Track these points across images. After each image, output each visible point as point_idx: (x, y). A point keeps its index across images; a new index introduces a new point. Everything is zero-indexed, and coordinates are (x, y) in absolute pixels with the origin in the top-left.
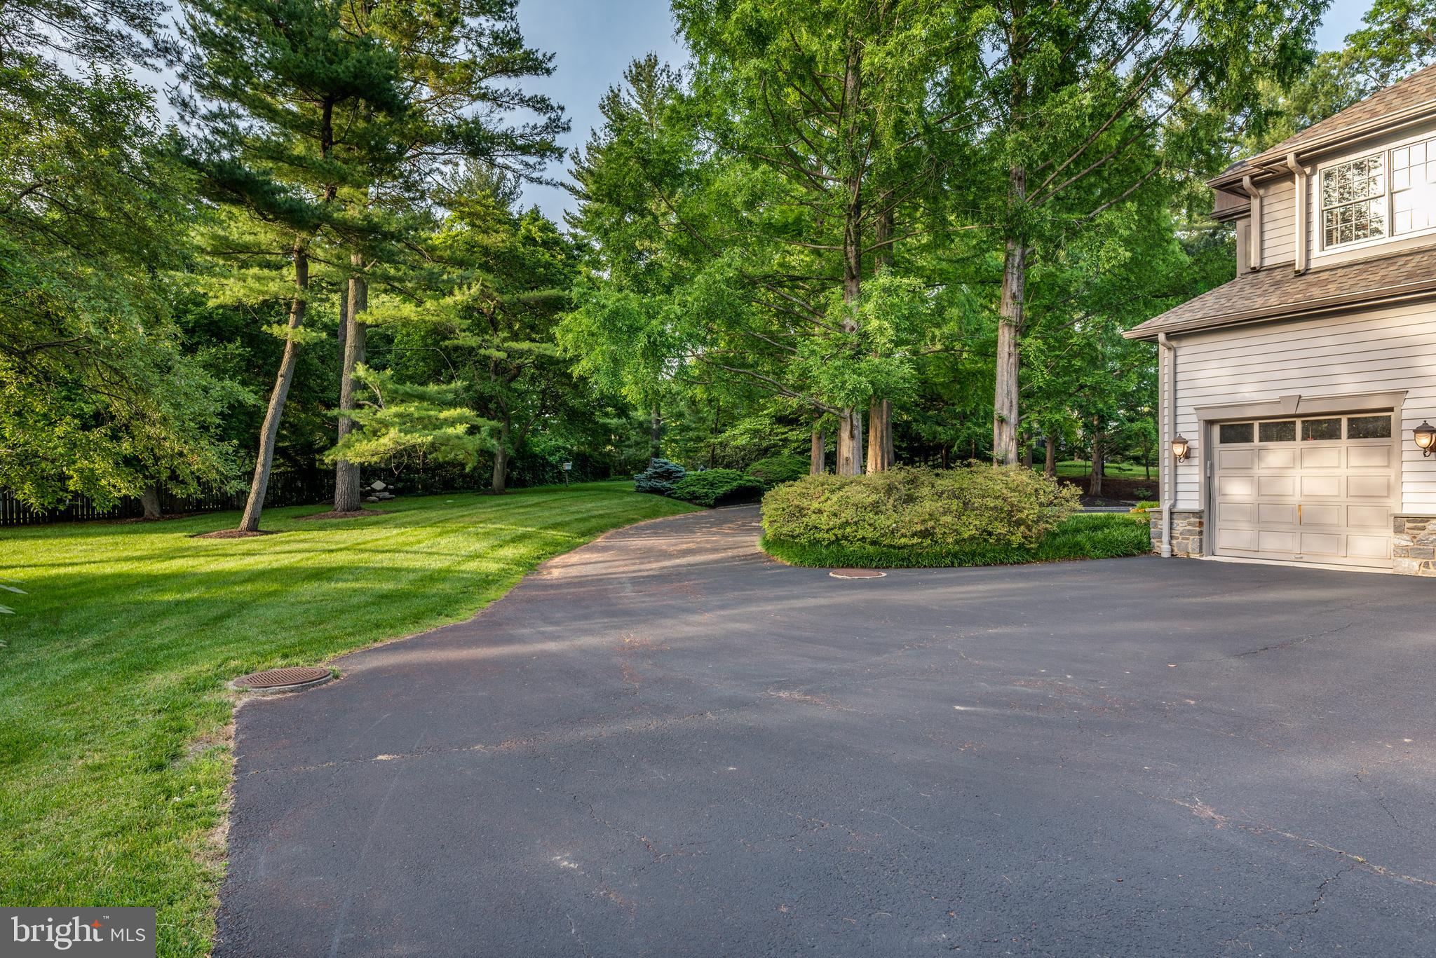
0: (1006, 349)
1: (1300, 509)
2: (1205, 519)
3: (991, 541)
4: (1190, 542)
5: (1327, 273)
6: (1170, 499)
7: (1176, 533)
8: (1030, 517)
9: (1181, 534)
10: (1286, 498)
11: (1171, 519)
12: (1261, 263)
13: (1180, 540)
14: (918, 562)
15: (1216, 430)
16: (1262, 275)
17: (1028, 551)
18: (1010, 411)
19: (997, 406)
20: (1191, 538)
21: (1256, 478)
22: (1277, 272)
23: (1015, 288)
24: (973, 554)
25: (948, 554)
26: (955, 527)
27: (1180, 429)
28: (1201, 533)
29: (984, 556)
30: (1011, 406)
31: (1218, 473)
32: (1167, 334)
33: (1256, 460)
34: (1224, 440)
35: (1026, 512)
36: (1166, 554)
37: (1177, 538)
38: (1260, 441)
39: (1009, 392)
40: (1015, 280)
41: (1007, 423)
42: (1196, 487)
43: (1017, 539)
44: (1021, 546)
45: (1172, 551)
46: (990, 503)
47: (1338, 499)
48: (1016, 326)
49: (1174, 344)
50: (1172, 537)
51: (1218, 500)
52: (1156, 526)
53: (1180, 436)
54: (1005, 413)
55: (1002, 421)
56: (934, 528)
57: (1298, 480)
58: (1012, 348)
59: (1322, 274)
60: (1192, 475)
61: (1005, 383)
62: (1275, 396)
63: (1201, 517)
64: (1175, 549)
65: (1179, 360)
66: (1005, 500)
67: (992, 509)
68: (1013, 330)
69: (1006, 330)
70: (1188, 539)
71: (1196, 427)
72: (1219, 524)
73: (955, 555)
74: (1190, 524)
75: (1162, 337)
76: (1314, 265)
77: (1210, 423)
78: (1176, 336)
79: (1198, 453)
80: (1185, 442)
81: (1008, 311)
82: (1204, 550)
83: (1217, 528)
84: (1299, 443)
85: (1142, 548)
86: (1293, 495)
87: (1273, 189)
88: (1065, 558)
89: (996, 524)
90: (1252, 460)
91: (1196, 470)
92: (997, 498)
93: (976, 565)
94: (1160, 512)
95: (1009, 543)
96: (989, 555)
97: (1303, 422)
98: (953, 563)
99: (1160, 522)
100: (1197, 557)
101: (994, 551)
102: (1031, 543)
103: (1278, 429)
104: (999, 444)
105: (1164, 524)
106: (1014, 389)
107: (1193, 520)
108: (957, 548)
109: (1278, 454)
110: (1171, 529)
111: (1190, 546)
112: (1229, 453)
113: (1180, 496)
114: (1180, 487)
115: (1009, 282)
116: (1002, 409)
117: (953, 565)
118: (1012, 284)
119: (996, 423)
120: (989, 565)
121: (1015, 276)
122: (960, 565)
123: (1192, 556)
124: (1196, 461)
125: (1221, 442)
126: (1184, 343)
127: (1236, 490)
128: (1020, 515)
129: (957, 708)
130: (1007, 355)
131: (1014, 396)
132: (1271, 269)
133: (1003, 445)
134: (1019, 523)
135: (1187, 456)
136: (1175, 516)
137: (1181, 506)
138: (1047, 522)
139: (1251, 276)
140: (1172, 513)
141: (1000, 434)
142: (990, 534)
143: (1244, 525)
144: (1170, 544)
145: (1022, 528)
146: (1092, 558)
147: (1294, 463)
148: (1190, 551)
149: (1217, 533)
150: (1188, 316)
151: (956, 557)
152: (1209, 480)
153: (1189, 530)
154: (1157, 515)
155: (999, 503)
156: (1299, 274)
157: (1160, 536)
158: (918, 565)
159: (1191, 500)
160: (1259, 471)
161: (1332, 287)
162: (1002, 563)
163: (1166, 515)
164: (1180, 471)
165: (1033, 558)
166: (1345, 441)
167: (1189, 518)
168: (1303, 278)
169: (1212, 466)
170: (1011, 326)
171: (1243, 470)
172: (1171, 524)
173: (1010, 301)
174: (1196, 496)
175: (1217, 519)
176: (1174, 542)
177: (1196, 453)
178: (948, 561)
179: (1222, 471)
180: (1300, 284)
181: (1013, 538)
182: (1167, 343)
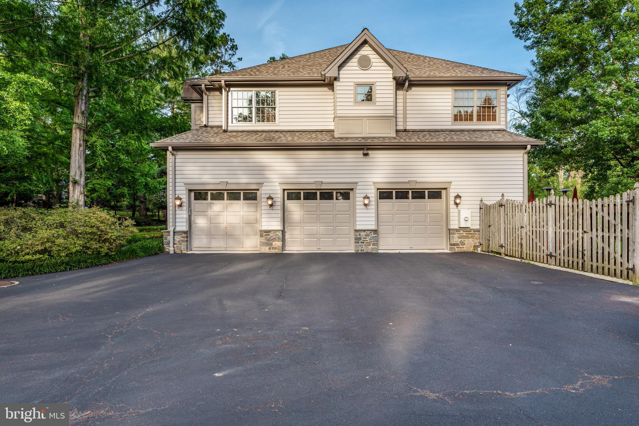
0: (78, 142)
1: (226, 229)
2: (188, 234)
3: (89, 253)
4: (182, 246)
5: (235, 133)
6: (173, 226)
7: (176, 242)
8: (113, 237)
9: (178, 242)
10: (220, 224)
11: (174, 235)
12: (208, 123)
13: (178, 245)
14: (40, 271)
15: (193, 194)
16: (209, 129)
17: (110, 256)
18: (81, 177)
19: (72, 174)
20: (183, 243)
21: (209, 216)
22: (215, 129)
23: (83, 108)
24: (79, 261)
25: (62, 263)
26: (66, 246)
27: (177, 192)
28: (187, 241)
29: (86, 262)
30: (81, 174)
31: (193, 214)
32: (172, 147)
33: (209, 208)
34: (196, 199)
35: (110, 235)
36: (172, 252)
37: (177, 244)
38: (211, 200)
39: (79, 167)
40: (83, 104)
41: (78, 184)
42: (185, 220)
43: (104, 250)
44: (107, 254)
45: (174, 250)
46: (89, 230)
47: (240, 224)
48: (84, 130)
49: (175, 152)
50: (174, 244)
51: (193, 225)
52: (166, 239)
53: (178, 196)
54: (77, 178)
55: (75, 183)
56: (51, 247)
57: (225, 216)
58: (82, 142)
59: (233, 133)
60: (182, 215)
61: (77, 161)
62: (218, 181)
63: (187, 234)
64: (176, 249)
65: (177, 160)
66: (98, 228)
67: (90, 233)
68: (82, 132)
69: (78, 131)
70: (182, 244)
71: (184, 192)
72: (194, 237)
73: (67, 264)
74: (182, 237)
75: (170, 148)
76: (229, 129)
77: (190, 191)
78: (177, 149)
79: (185, 205)
80: (180, 199)
81: (78, 119)
82: (188, 249)
83: (193, 238)
84: (226, 202)
85: (160, 250)
86: (223, 223)
87: (212, 93)
88: (129, 259)
89: (92, 242)
90: (208, 208)
91: (185, 212)
92: (92, 227)
93: (81, 268)
94: (169, 232)
95: (99, 253)
96: (89, 261)
97: (227, 193)
98: (66, 268)
99: (169, 237)
100: (185, 252)
101: (91, 258)
102: (112, 252)
103: (218, 196)
104: (73, 196)
105: (170, 238)
106: (83, 165)
107: (183, 235)
108: (67, 259)
109: (217, 206)
110: (174, 240)
111: (182, 248)
112: (198, 205)
113: (177, 224)
114: (177, 220)
115: (80, 103)
116: (75, 176)
117: (65, 270)
118: (81, 106)
119: (71, 184)
120: (88, 267)
121: (84, 101)
122: (70, 269)
123: (183, 252)
124: (184, 208)
125: (195, 200)
126: (179, 153)
127: (201, 222)
128: (106, 237)
129: (216, 375)
130: (78, 146)
131: (83, 169)
132: (212, 127)
133: (76, 197)
134: (105, 241)
135: (180, 206)
136: (175, 234)
137: (178, 229)
138: (120, 239)
139: (204, 128)
140: (174, 232)
141: (74, 190)
142: (88, 248)
143: (204, 237)
144: (174, 247)
145: (107, 244)
146: (140, 257)
147: (224, 210)
148: (182, 249)
149: (193, 240)
150: (181, 141)
151: (68, 265)
152: (190, 216)
153: (182, 240)
154: (167, 234)
155: (94, 230)
156: (225, 131)
157: (169, 243)
158: (41, 273)
159: (182, 226)
160: (210, 213)
161: (239, 139)
162: (96, 265)
163: (172, 233)
164: (177, 212)
165: (113, 260)
166: (242, 202)
167: (182, 234)
168: (226, 133)
169: (191, 210)
170: (81, 129)
171: (203, 213)
172: (174, 237)
173: (80, 115)
174: (185, 224)
175: (193, 235)
176: (175, 246)
177: (184, 204)
178: (62, 268)
179: (195, 213)
180: (225, 135)
181: (102, 250)
182: (172, 151)
